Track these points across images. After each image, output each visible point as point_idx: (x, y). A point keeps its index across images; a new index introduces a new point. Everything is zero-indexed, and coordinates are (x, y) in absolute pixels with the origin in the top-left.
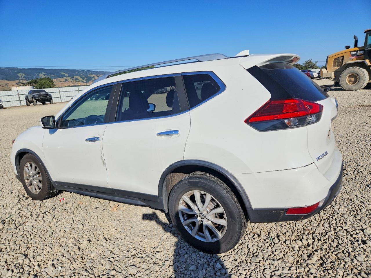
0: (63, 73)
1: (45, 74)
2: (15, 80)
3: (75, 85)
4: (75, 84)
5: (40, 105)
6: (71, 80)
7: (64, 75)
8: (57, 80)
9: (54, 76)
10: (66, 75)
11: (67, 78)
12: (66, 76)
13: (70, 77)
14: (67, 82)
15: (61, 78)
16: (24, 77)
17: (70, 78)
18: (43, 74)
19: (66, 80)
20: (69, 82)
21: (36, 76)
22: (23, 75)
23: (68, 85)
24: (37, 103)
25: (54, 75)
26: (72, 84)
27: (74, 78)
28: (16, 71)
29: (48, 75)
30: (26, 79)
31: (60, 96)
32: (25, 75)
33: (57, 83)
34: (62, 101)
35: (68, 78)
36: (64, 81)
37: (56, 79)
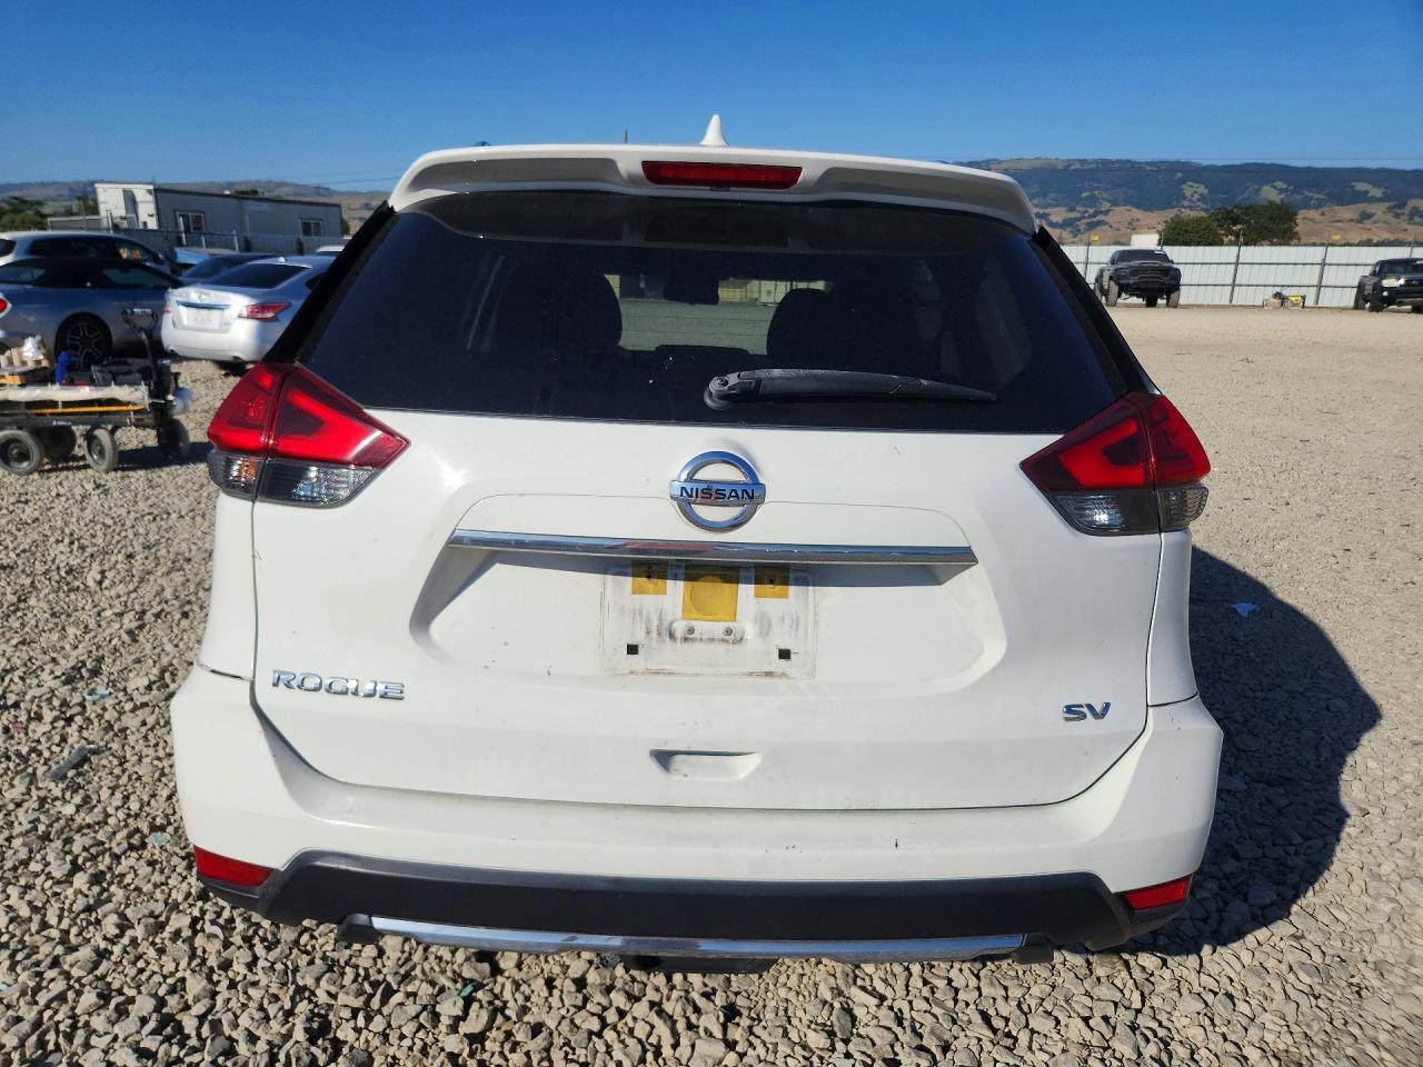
0: (1361, 186)
1: (1285, 186)
2: (1164, 209)
3: (1397, 240)
4: (1401, 236)
5: (1139, 306)
6: (1389, 217)
7: (1367, 192)
8: (1323, 214)
9: (1317, 196)
10: (1377, 192)
11: (1372, 208)
12: (1373, 200)
13: (1392, 204)
14: (1367, 224)
15: (1343, 205)
16: (1203, 198)
17: (1389, 208)
18: (1275, 188)
19: (1365, 216)
20: (1373, 227)
21: (1246, 195)
22: (1203, 189)
23: (1365, 237)
24: (1119, 296)
25: (1319, 192)
26: (1385, 236)
27: (1407, 210)
28: (1179, 175)
29: (1293, 192)
30: (1204, 206)
31: (1234, 280)
32: (1206, 191)
33: (1321, 225)
34: (1234, 302)
35: (1378, 210)
36: (1352, 220)
37: (1321, 210)
